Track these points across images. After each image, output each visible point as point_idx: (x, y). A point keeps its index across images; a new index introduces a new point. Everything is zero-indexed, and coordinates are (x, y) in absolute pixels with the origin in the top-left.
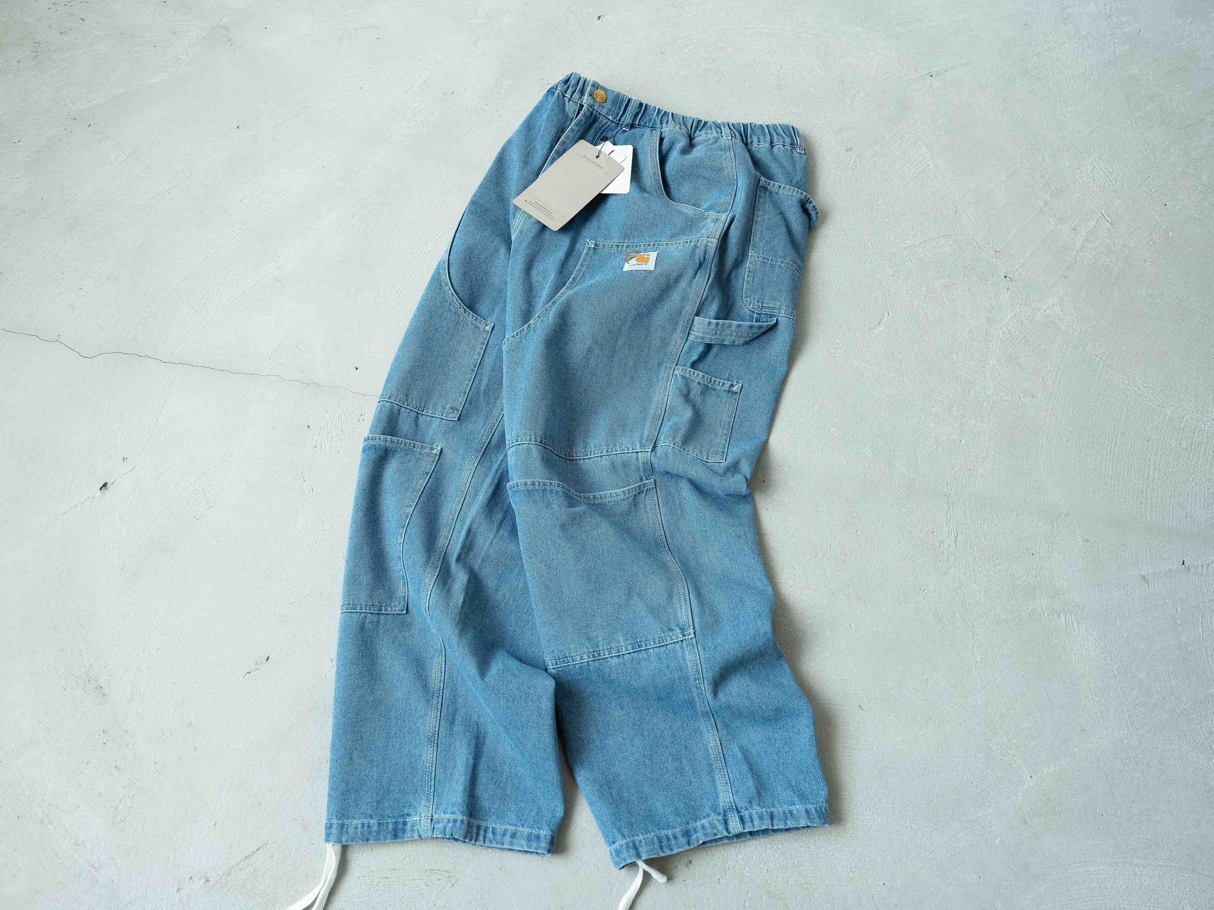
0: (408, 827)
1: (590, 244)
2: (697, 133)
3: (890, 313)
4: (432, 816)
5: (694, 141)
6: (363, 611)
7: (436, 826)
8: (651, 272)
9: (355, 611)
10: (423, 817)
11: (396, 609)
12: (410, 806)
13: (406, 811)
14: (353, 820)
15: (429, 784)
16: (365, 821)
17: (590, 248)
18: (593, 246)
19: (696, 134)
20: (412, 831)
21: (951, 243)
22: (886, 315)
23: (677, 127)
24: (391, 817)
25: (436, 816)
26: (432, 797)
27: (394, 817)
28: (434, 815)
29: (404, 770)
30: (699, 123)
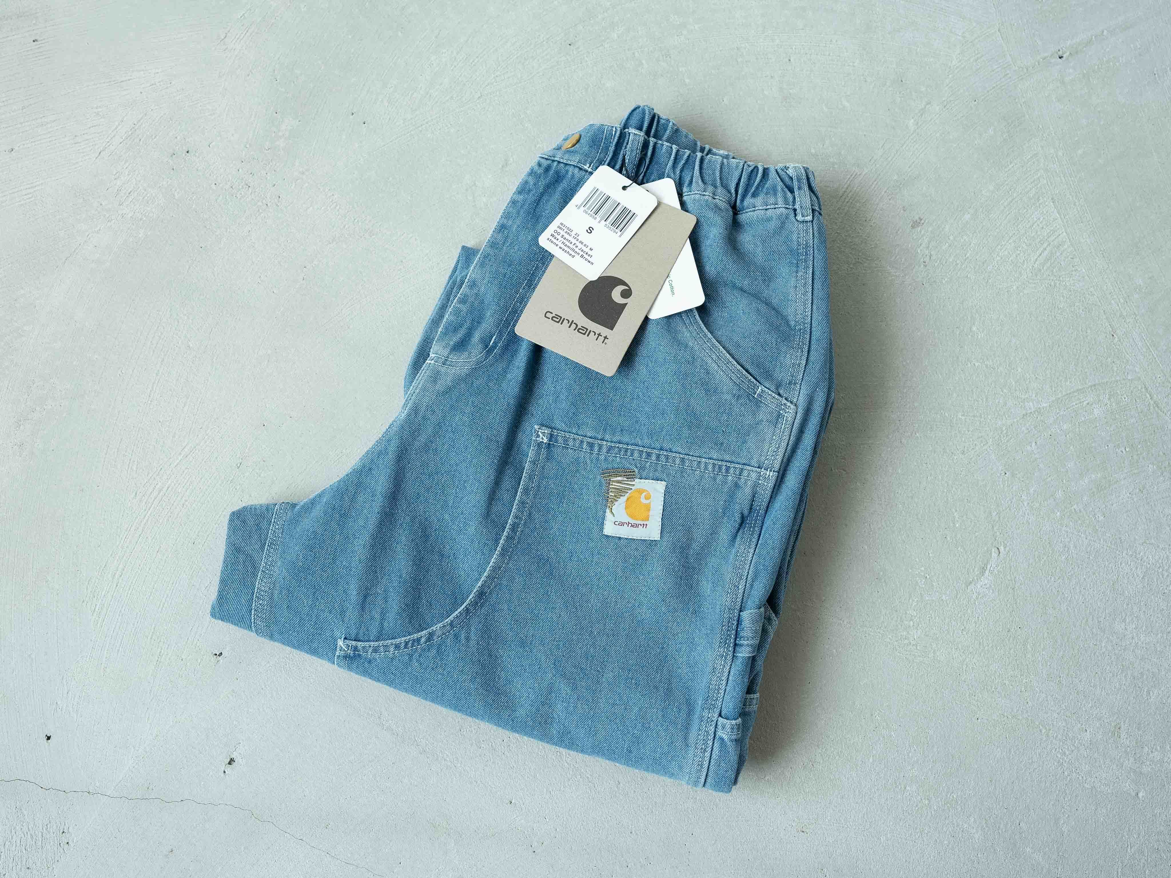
1: (541, 435)
2: (749, 200)
3: (1002, 549)
5: (743, 217)
8: (652, 544)
17: (540, 445)
18: (545, 440)
19: (745, 203)
21: (1106, 401)
22: (994, 555)
23: (707, 193)
30: (753, 178)
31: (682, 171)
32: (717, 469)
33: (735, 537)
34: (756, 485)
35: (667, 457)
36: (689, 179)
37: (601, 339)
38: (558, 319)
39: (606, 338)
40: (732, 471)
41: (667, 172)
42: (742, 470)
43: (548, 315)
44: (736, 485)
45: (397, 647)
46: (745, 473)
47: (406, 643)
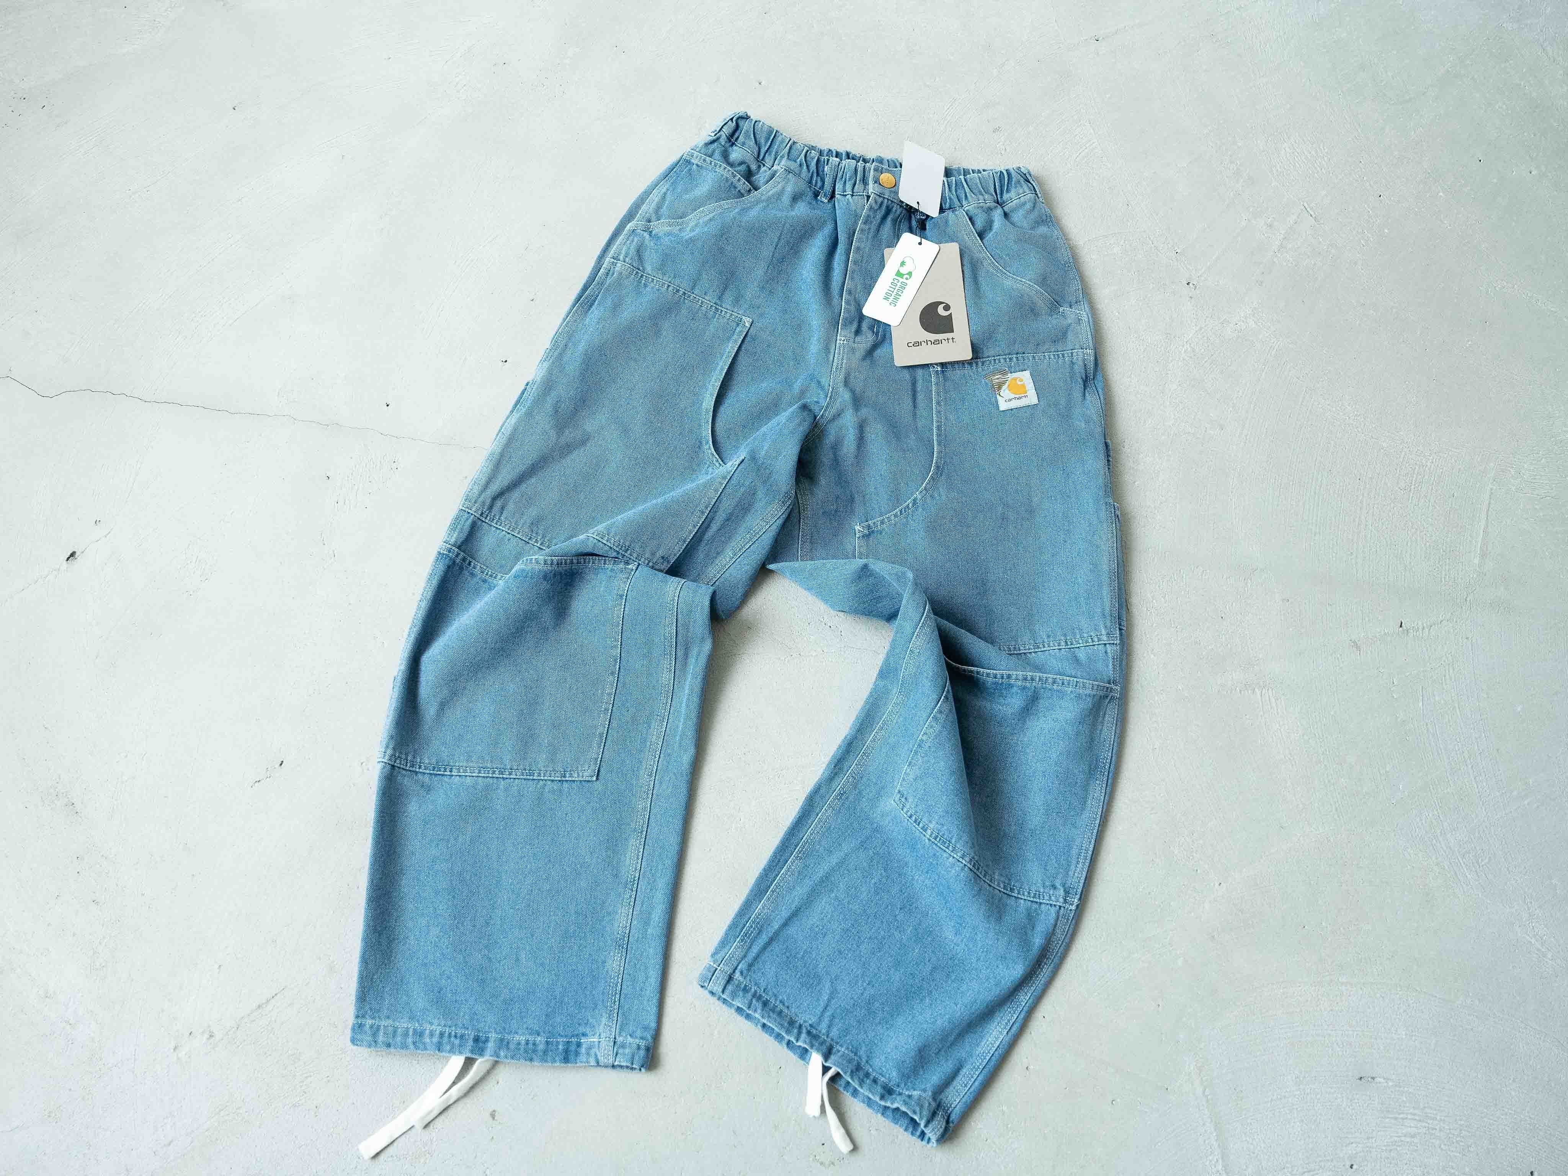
0: (583, 1050)
4: (615, 1038)
6: (542, 778)
7: (621, 1051)
8: (1034, 406)
9: (531, 777)
10: (604, 1039)
11: (585, 774)
12: (586, 1024)
13: (581, 1029)
14: (516, 1035)
15: (613, 998)
16: (531, 1038)
19: (1005, 198)
20: (588, 1054)
24: (562, 1036)
25: (620, 1039)
26: (615, 1015)
27: (566, 1036)
28: (617, 1038)
29: (582, 978)
30: (1003, 180)
31: (956, 191)
32: (1056, 357)
33: (1084, 395)
34: (1084, 360)
35: (1023, 357)
36: (964, 195)
37: (951, 341)
38: (917, 344)
39: (953, 339)
40: (1066, 355)
41: (947, 195)
42: (1072, 353)
43: (910, 345)
44: (1073, 363)
45: (896, 516)
46: (1075, 354)
47: (901, 511)
